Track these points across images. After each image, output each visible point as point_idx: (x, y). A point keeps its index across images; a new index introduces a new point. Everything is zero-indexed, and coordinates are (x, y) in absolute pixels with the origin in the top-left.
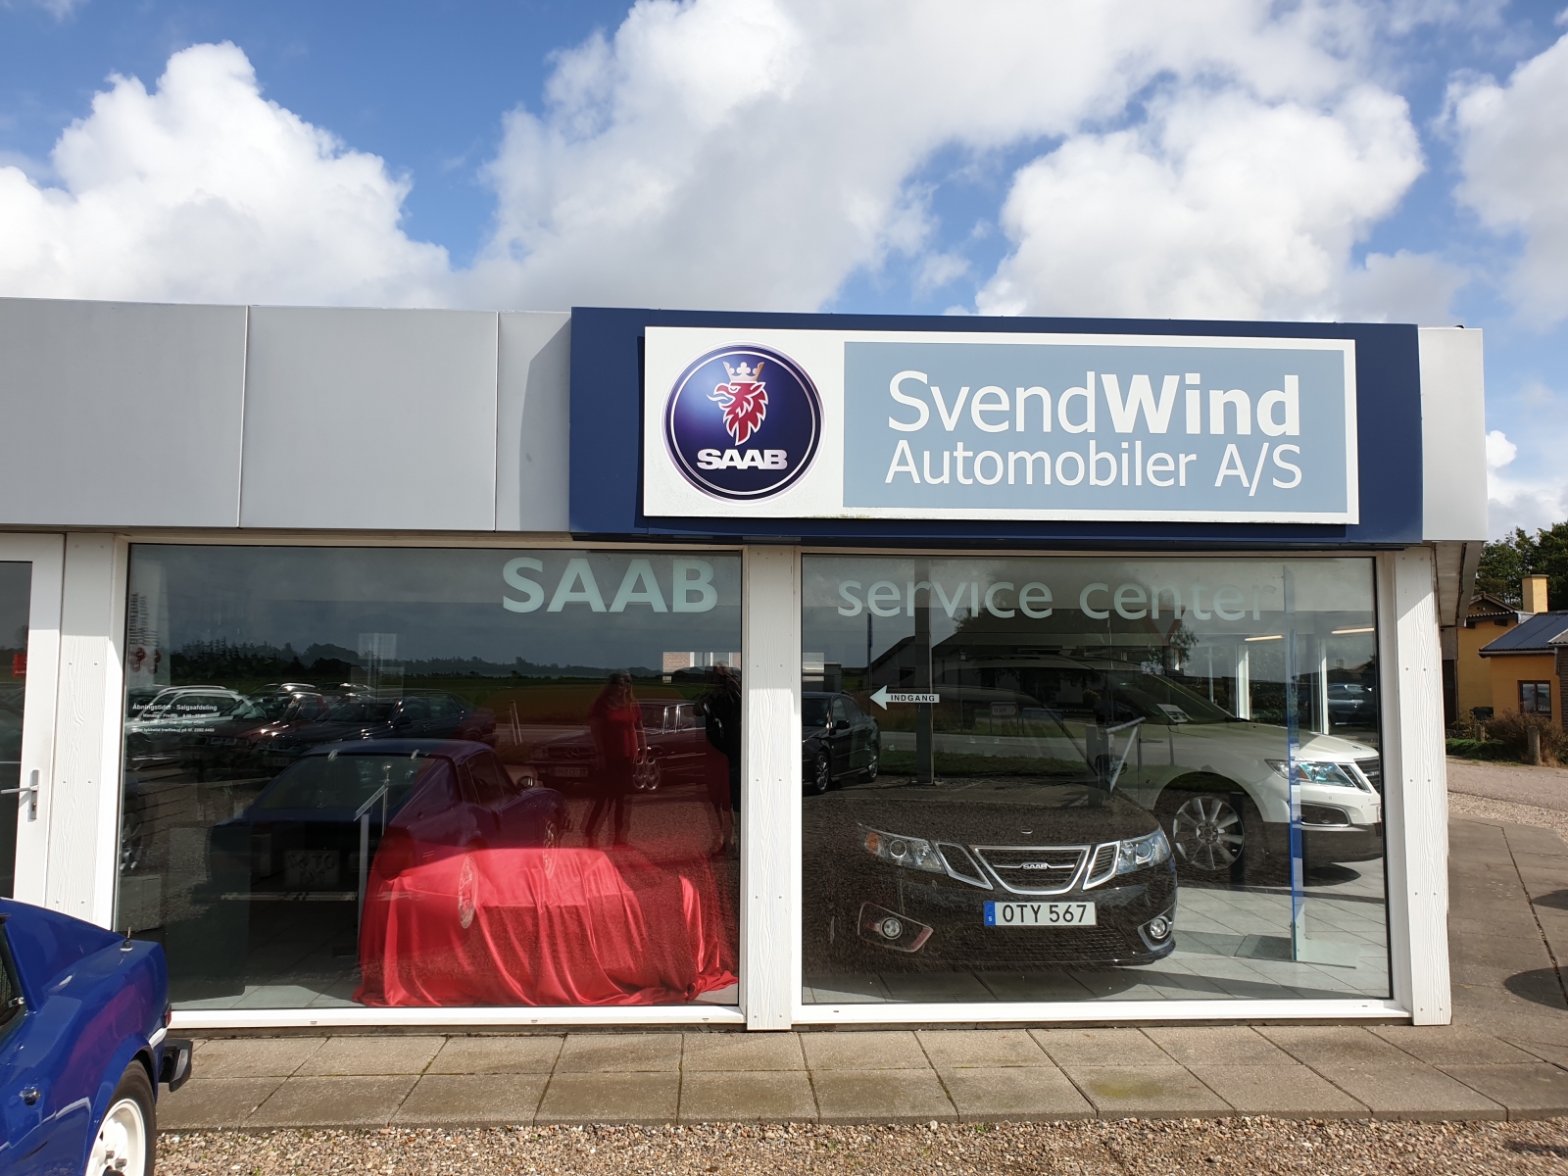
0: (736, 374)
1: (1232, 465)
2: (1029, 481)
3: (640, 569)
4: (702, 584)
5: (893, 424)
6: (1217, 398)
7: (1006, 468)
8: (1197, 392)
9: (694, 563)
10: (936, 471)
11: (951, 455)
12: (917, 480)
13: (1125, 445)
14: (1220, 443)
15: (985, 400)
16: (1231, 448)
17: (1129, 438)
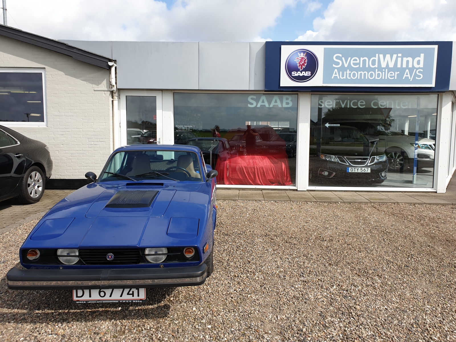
0: (300, 55)
1: (407, 74)
2: (363, 78)
3: (276, 98)
4: (289, 101)
5: (334, 66)
6: (405, 59)
7: (358, 75)
8: (400, 58)
9: (287, 96)
10: (343, 76)
11: (346, 72)
12: (339, 78)
13: (384, 70)
14: (405, 69)
15: (354, 60)
16: (407, 70)
17: (385, 68)
